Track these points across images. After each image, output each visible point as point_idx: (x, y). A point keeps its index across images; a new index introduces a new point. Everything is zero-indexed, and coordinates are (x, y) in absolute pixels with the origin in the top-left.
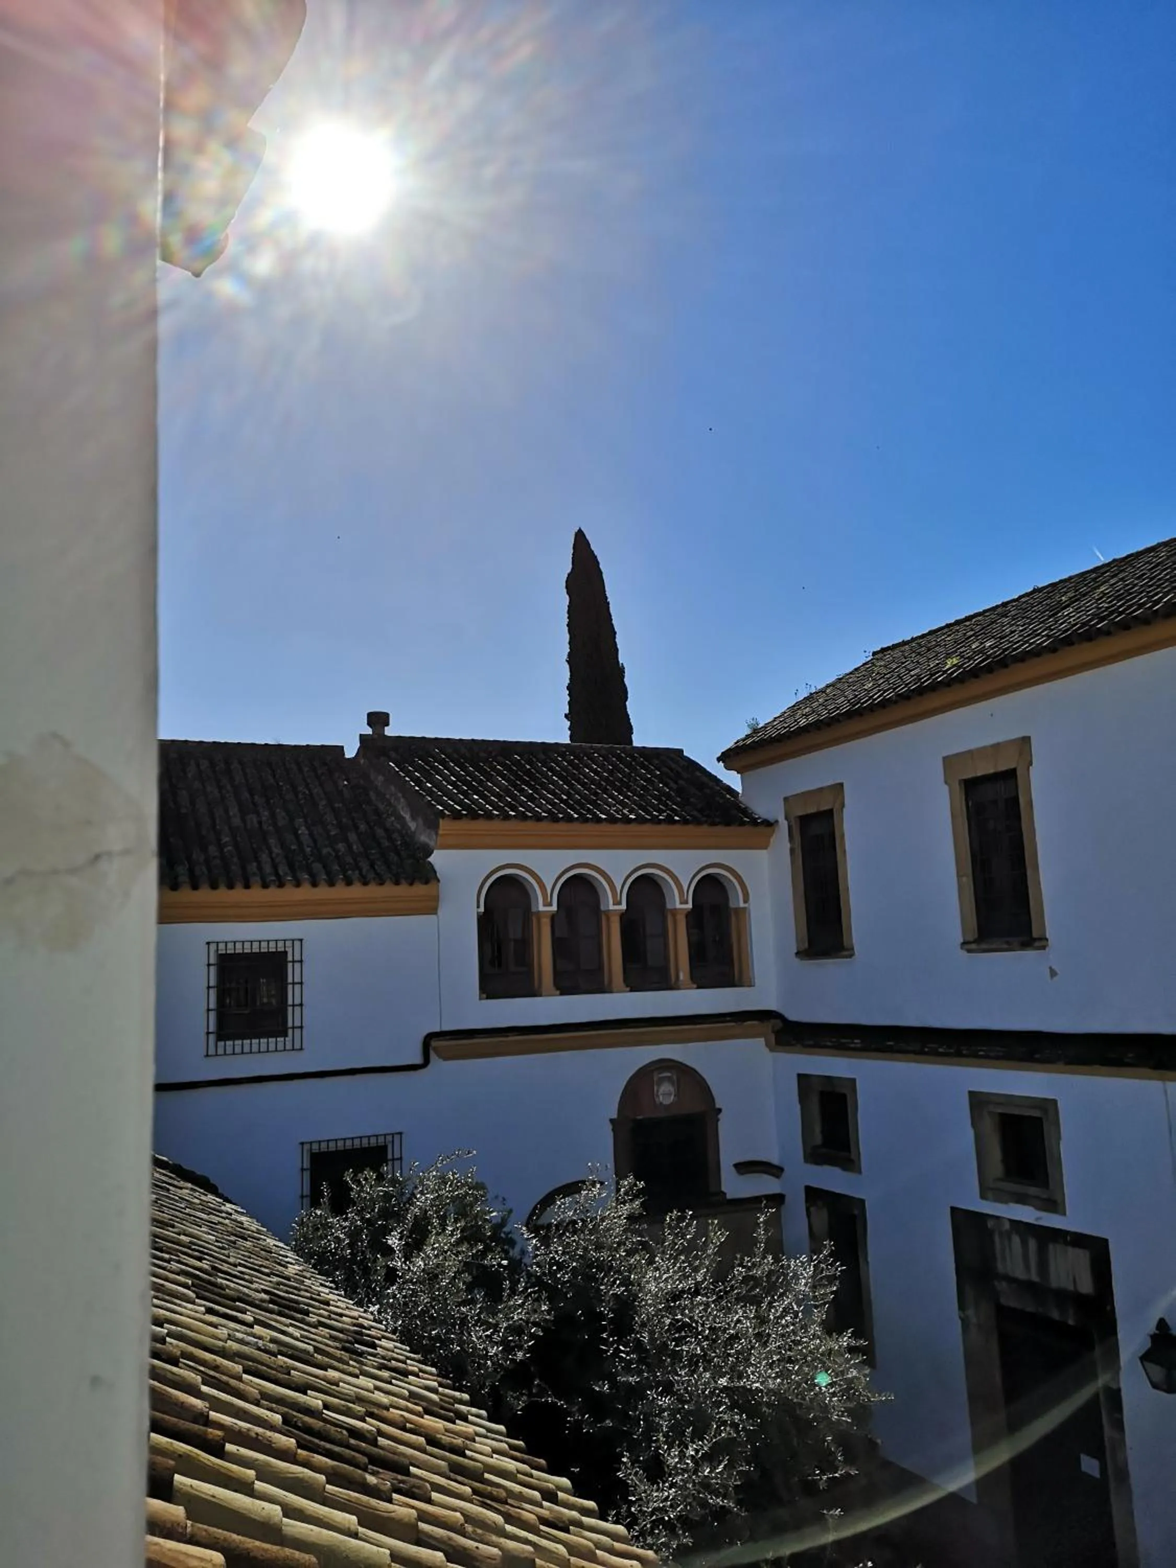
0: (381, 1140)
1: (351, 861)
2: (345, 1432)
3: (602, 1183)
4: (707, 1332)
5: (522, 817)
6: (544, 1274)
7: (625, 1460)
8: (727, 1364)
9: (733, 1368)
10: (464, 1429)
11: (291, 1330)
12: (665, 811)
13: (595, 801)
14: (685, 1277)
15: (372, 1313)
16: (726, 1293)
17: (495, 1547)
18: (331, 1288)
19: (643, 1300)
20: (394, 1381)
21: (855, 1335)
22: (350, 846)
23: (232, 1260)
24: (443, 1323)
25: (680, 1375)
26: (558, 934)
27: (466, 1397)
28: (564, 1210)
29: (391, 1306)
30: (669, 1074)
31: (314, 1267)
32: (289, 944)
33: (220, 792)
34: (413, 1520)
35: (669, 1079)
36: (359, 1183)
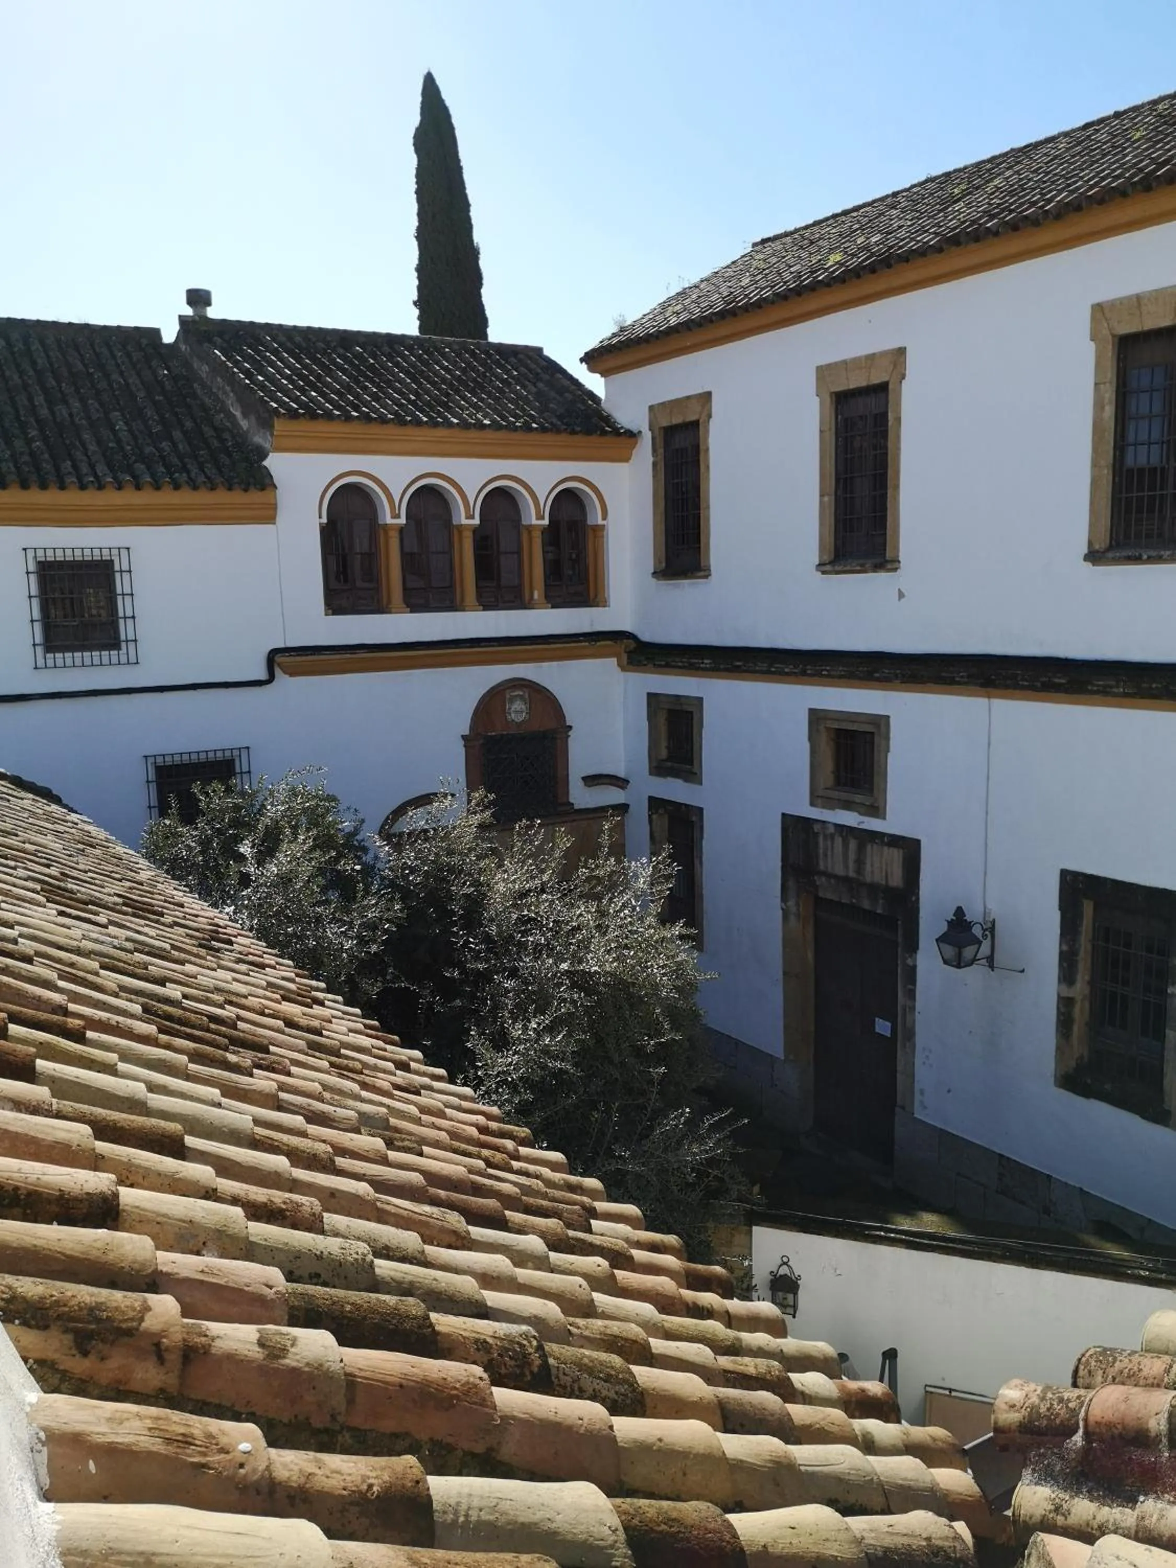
0: (228, 754)
1: (179, 463)
2: (205, 1018)
3: (453, 795)
4: (551, 924)
5: (366, 418)
6: (397, 877)
7: (472, 1033)
8: (568, 952)
9: (574, 955)
10: (320, 1012)
11: (146, 930)
12: (522, 417)
13: (446, 403)
14: (533, 878)
15: (227, 914)
16: (570, 891)
17: (352, 1109)
18: (185, 892)
19: (492, 898)
20: (251, 973)
21: (686, 925)
22: (174, 445)
23: (81, 867)
24: (299, 921)
25: (525, 962)
26: (407, 550)
27: (323, 985)
28: (417, 819)
29: (247, 907)
30: (521, 693)
31: (167, 872)
32: (114, 552)
33: (20, 377)
34: (274, 1091)
35: (521, 697)
36: (207, 794)
